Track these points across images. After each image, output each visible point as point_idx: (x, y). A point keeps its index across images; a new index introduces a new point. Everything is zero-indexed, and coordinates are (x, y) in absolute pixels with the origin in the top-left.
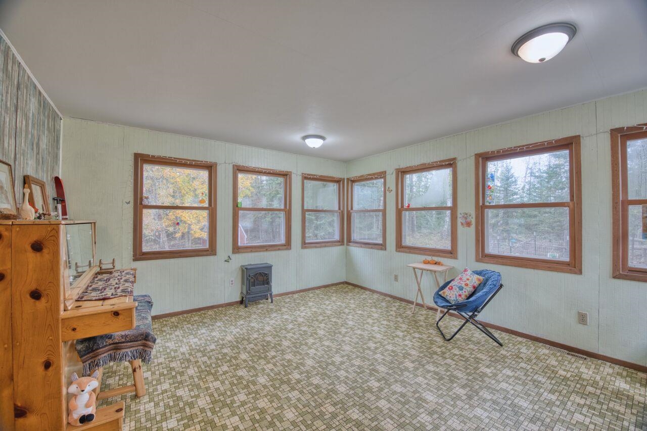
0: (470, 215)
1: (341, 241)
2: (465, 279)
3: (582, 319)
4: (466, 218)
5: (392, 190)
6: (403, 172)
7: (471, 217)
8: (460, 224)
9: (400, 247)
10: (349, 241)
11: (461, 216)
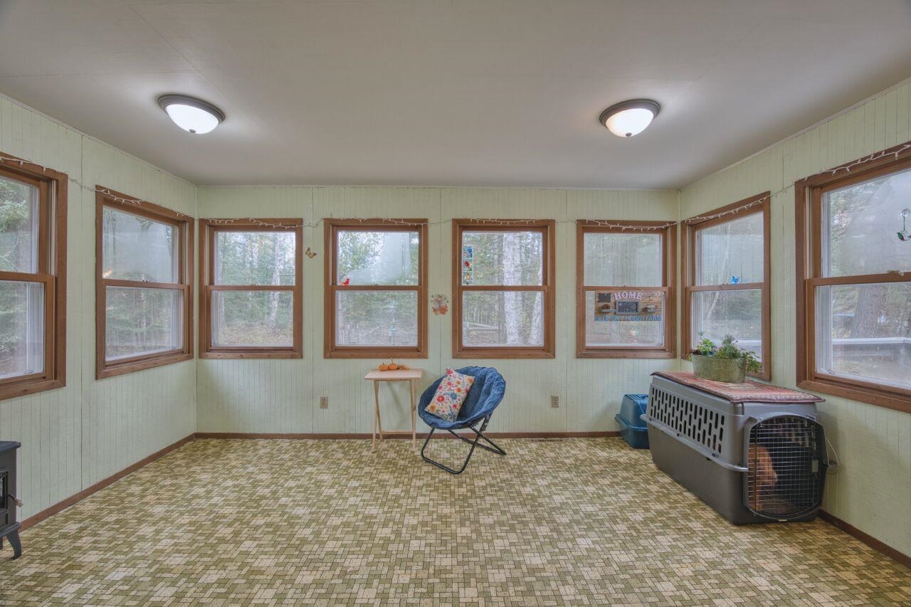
0: (445, 299)
1: (186, 349)
2: (454, 383)
3: (555, 401)
4: (440, 302)
5: (315, 254)
6: (334, 226)
7: (446, 301)
8: (432, 310)
9: (332, 350)
10: (207, 347)
11: (433, 299)
